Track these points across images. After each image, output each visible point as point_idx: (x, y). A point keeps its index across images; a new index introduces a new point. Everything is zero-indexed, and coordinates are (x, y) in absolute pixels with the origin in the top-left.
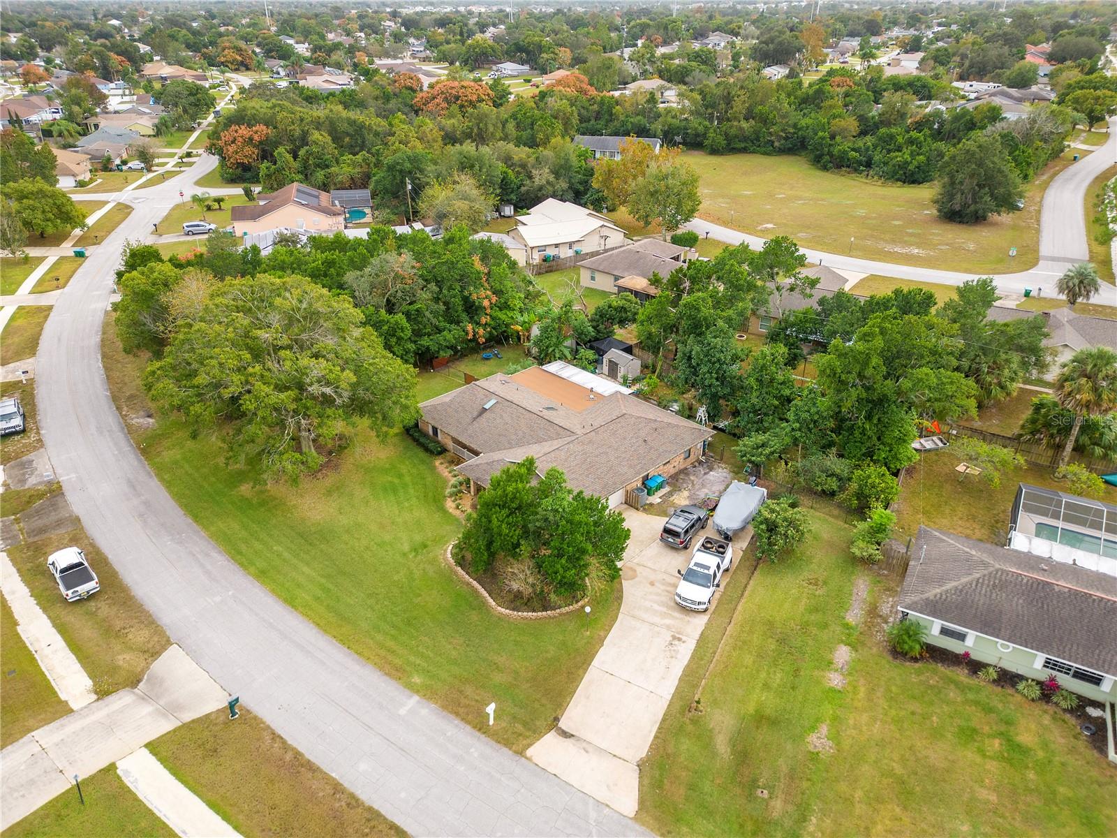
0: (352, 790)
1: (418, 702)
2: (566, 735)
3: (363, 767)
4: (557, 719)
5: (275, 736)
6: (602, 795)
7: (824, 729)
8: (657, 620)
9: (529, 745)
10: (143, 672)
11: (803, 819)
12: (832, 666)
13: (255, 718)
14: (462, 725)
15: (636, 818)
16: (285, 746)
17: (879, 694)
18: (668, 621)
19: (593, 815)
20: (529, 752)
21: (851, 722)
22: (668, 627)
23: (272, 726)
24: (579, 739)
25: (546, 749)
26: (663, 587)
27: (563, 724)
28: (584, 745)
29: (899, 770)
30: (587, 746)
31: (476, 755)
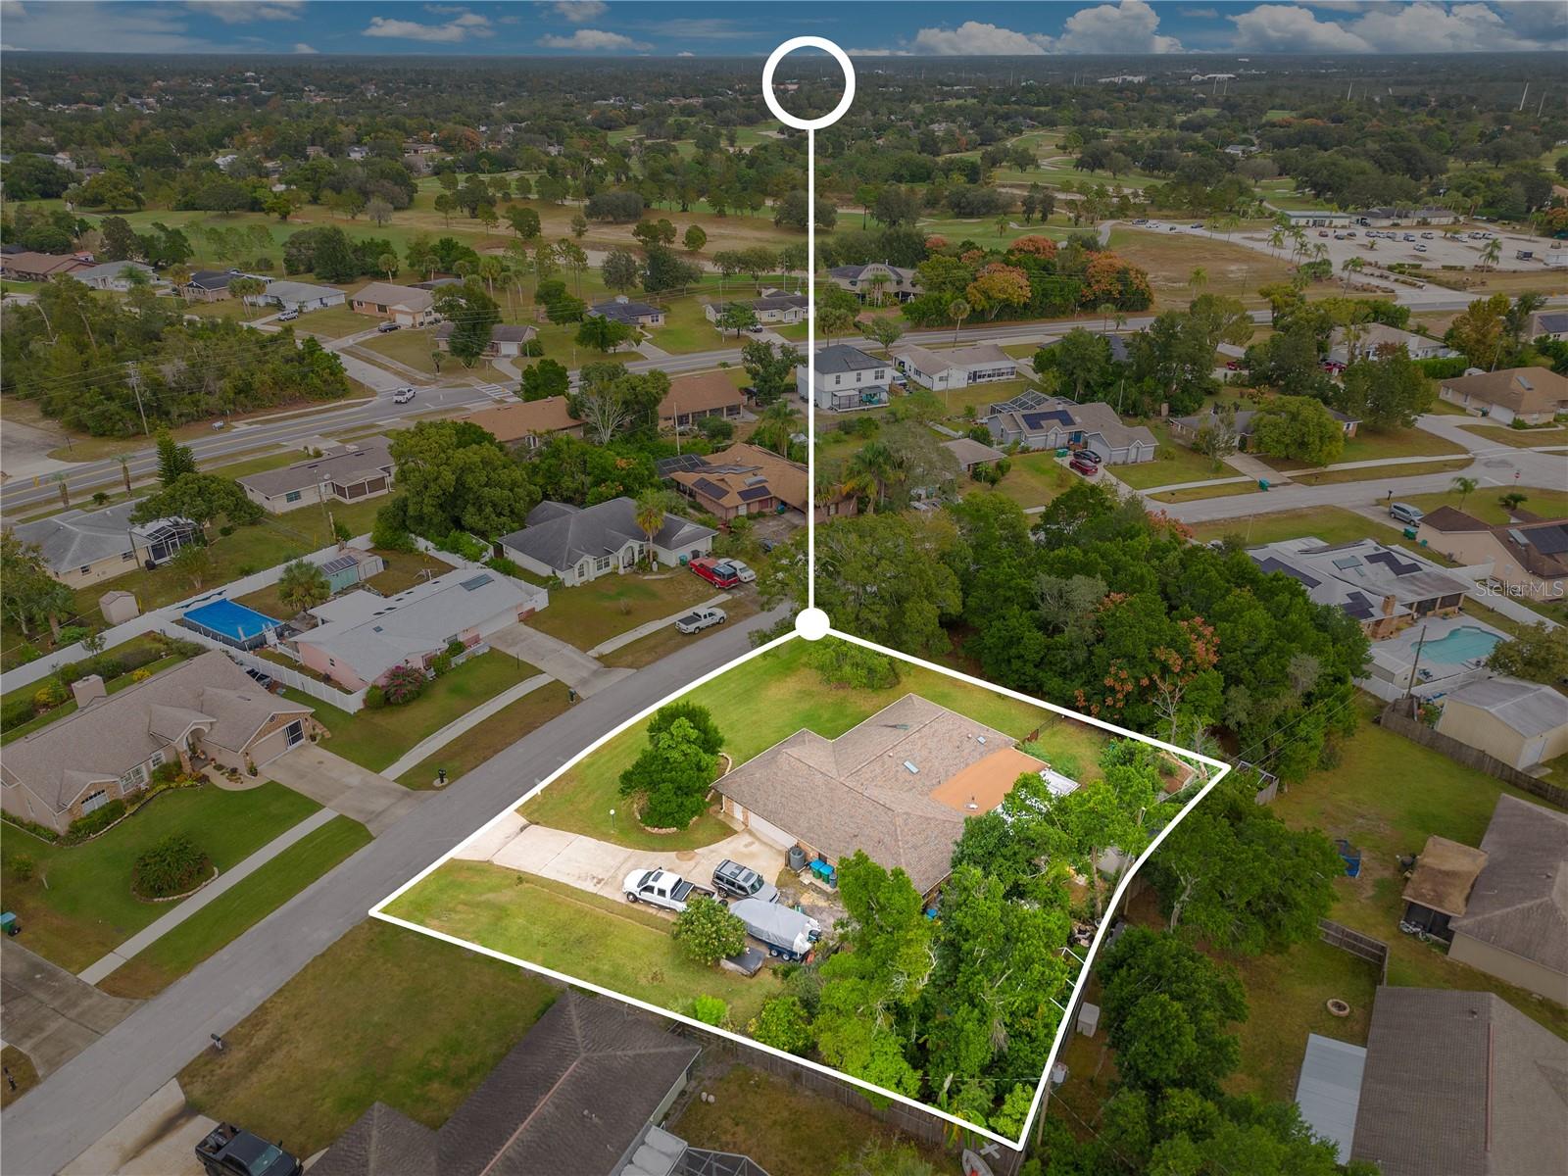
2: (523, 828)
4: (536, 823)
24: (517, 834)
27: (534, 827)
28: (512, 836)
30: (509, 838)
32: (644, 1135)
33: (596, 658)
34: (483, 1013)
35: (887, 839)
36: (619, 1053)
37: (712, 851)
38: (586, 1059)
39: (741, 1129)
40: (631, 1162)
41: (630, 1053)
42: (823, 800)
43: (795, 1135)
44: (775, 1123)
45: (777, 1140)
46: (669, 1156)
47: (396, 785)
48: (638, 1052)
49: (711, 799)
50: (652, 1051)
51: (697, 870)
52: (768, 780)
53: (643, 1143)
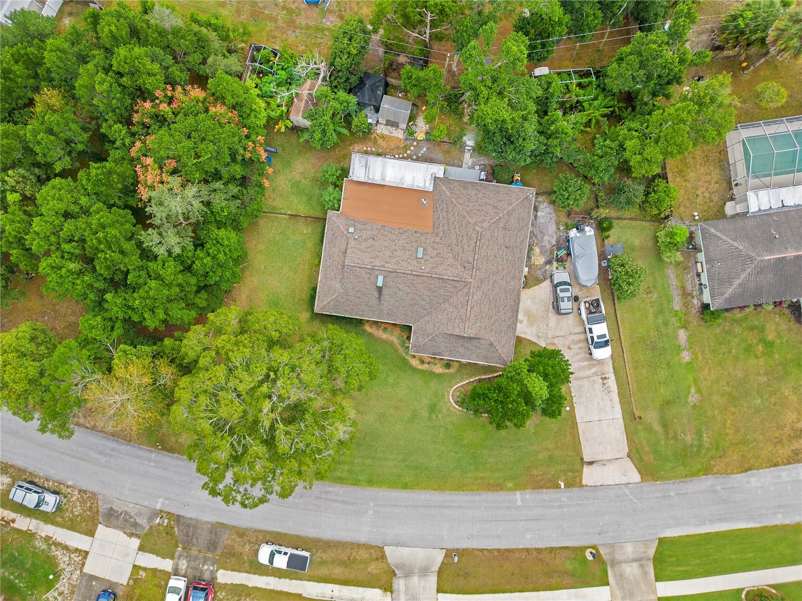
0: (534, 547)
1: (521, 494)
2: (591, 463)
3: (528, 536)
4: (582, 459)
5: (481, 550)
6: (624, 480)
7: (693, 390)
8: (588, 373)
9: (581, 480)
10: (389, 567)
11: (701, 437)
12: (681, 348)
13: (463, 550)
14: (548, 491)
15: (643, 479)
16: (490, 551)
17: (707, 352)
18: (594, 370)
19: (627, 491)
20: (584, 482)
21: (702, 378)
22: (596, 374)
23: (474, 547)
24: (597, 462)
25: (590, 476)
26: (576, 347)
27: (586, 459)
28: (601, 462)
29: (727, 389)
30: (603, 463)
31: (565, 500)
32: (757, 212)
33: (392, 592)
34: (724, 354)
35: (501, 225)
36: (741, 248)
37: (539, 337)
38: (759, 256)
39: (699, 192)
40: (771, 208)
41: (736, 244)
42: (491, 282)
43: (685, 169)
44: (685, 181)
45: (692, 174)
46: (757, 195)
47: (611, 579)
48: (731, 242)
49: (498, 372)
50: (725, 238)
51: (559, 334)
52: (492, 330)
53: (760, 210)
